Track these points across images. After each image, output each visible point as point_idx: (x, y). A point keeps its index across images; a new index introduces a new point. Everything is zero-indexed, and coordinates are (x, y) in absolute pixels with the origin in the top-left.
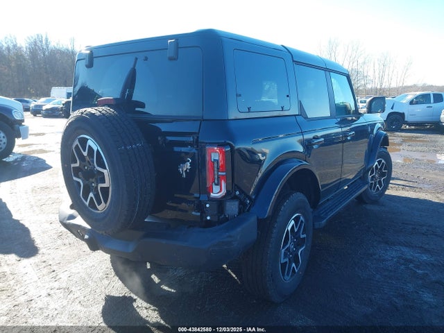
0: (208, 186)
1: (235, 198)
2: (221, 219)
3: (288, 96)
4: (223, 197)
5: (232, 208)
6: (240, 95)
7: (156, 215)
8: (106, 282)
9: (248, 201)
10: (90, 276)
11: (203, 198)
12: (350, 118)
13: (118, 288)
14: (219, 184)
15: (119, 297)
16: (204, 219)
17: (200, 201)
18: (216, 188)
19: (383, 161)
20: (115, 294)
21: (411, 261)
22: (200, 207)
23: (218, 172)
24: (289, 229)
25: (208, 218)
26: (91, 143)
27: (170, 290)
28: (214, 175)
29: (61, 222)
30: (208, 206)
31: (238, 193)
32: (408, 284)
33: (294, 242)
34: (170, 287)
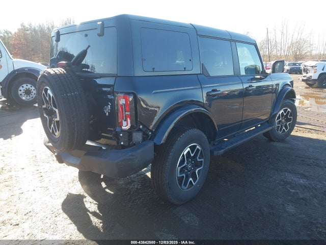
0: (120, 121)
1: (139, 130)
2: (130, 144)
3: (190, 60)
4: (129, 129)
5: (138, 137)
6: (145, 60)
7: (97, 141)
8: (71, 185)
9: (150, 133)
10: (63, 181)
11: (118, 129)
12: (258, 77)
13: (78, 188)
14: (126, 120)
15: (76, 195)
16: (119, 144)
17: (117, 132)
18: (124, 123)
19: (289, 110)
20: (74, 192)
21: (289, 183)
22: (117, 136)
23: (125, 112)
24: (185, 153)
25: (122, 143)
26: (49, 92)
27: (110, 192)
28: (123, 114)
29: (45, 144)
30: (121, 135)
31: (141, 127)
32: (279, 199)
33: (192, 163)
34: (110, 190)
